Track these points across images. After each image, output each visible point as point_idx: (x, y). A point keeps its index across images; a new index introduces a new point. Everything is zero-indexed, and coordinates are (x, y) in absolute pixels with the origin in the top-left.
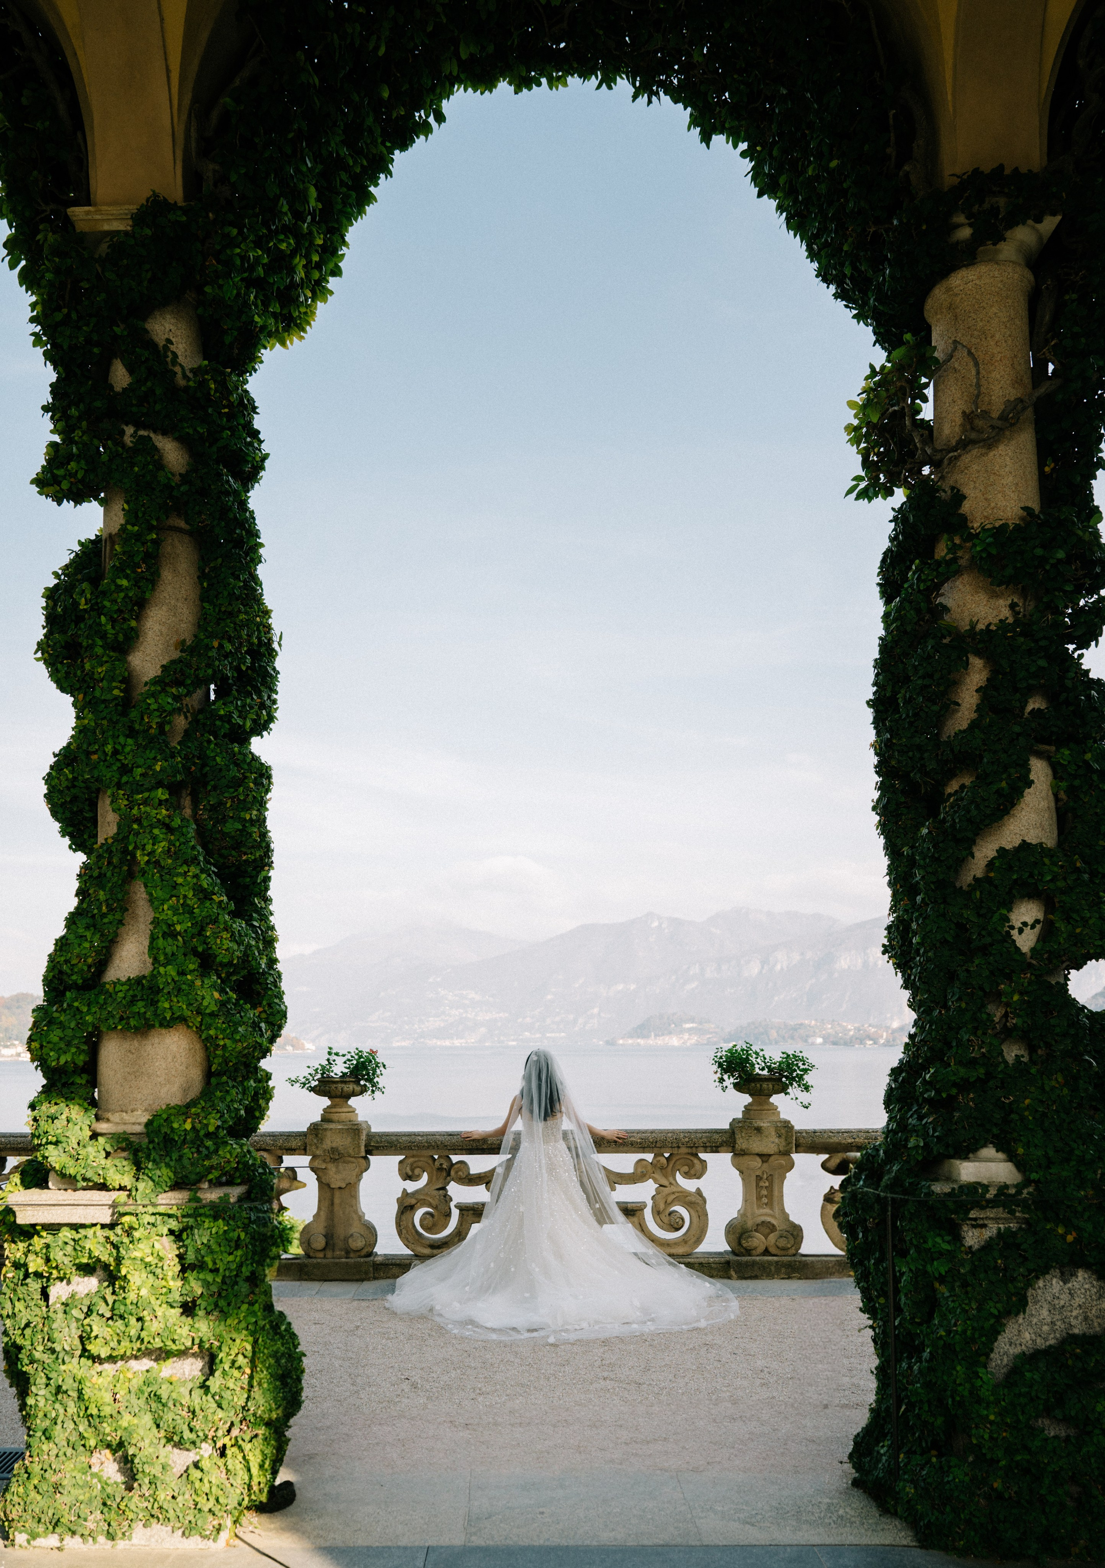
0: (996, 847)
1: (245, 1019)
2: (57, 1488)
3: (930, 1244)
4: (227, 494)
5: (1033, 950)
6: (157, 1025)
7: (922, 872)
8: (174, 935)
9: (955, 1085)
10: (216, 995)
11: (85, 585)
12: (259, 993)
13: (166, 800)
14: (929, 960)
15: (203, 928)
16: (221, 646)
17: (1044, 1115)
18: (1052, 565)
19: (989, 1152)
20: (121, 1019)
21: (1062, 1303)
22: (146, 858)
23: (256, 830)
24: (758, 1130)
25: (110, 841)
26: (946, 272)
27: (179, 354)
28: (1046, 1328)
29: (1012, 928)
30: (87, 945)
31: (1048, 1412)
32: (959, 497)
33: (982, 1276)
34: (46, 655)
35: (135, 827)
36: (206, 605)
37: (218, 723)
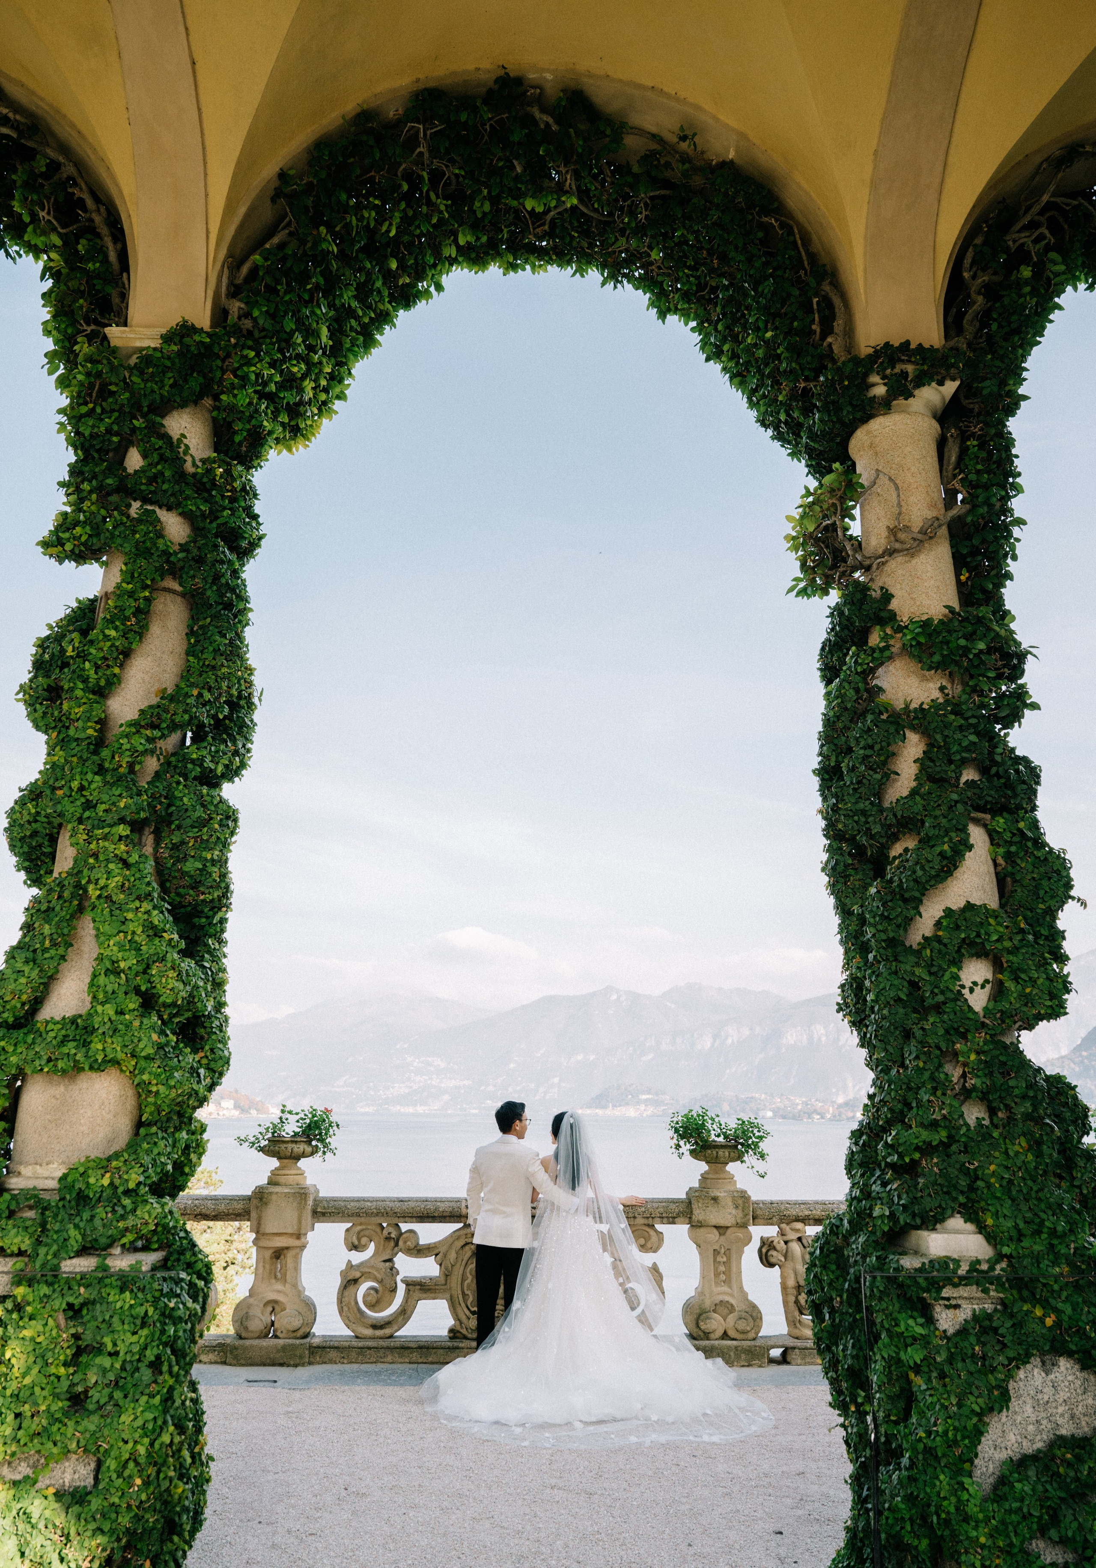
0: (942, 907)
1: (183, 1064)
3: (902, 1328)
4: (222, 562)
5: (986, 1009)
6: (87, 1067)
7: (873, 930)
8: (117, 972)
9: (917, 1148)
10: (155, 1037)
11: (76, 635)
12: (202, 1038)
13: (127, 836)
14: (883, 1019)
15: (148, 967)
16: (200, 695)
17: (1011, 1182)
18: (975, 655)
19: (957, 1222)
20: (49, 1060)
21: (1046, 1398)
22: (98, 892)
23: (216, 870)
24: (715, 1199)
25: (64, 875)
27: (191, 446)
28: (1031, 1429)
29: (963, 987)
30: (23, 980)
31: (1043, 1532)
32: (887, 597)
33: (960, 1365)
34: (27, 696)
35: (91, 861)
36: (191, 659)
37: (190, 766)
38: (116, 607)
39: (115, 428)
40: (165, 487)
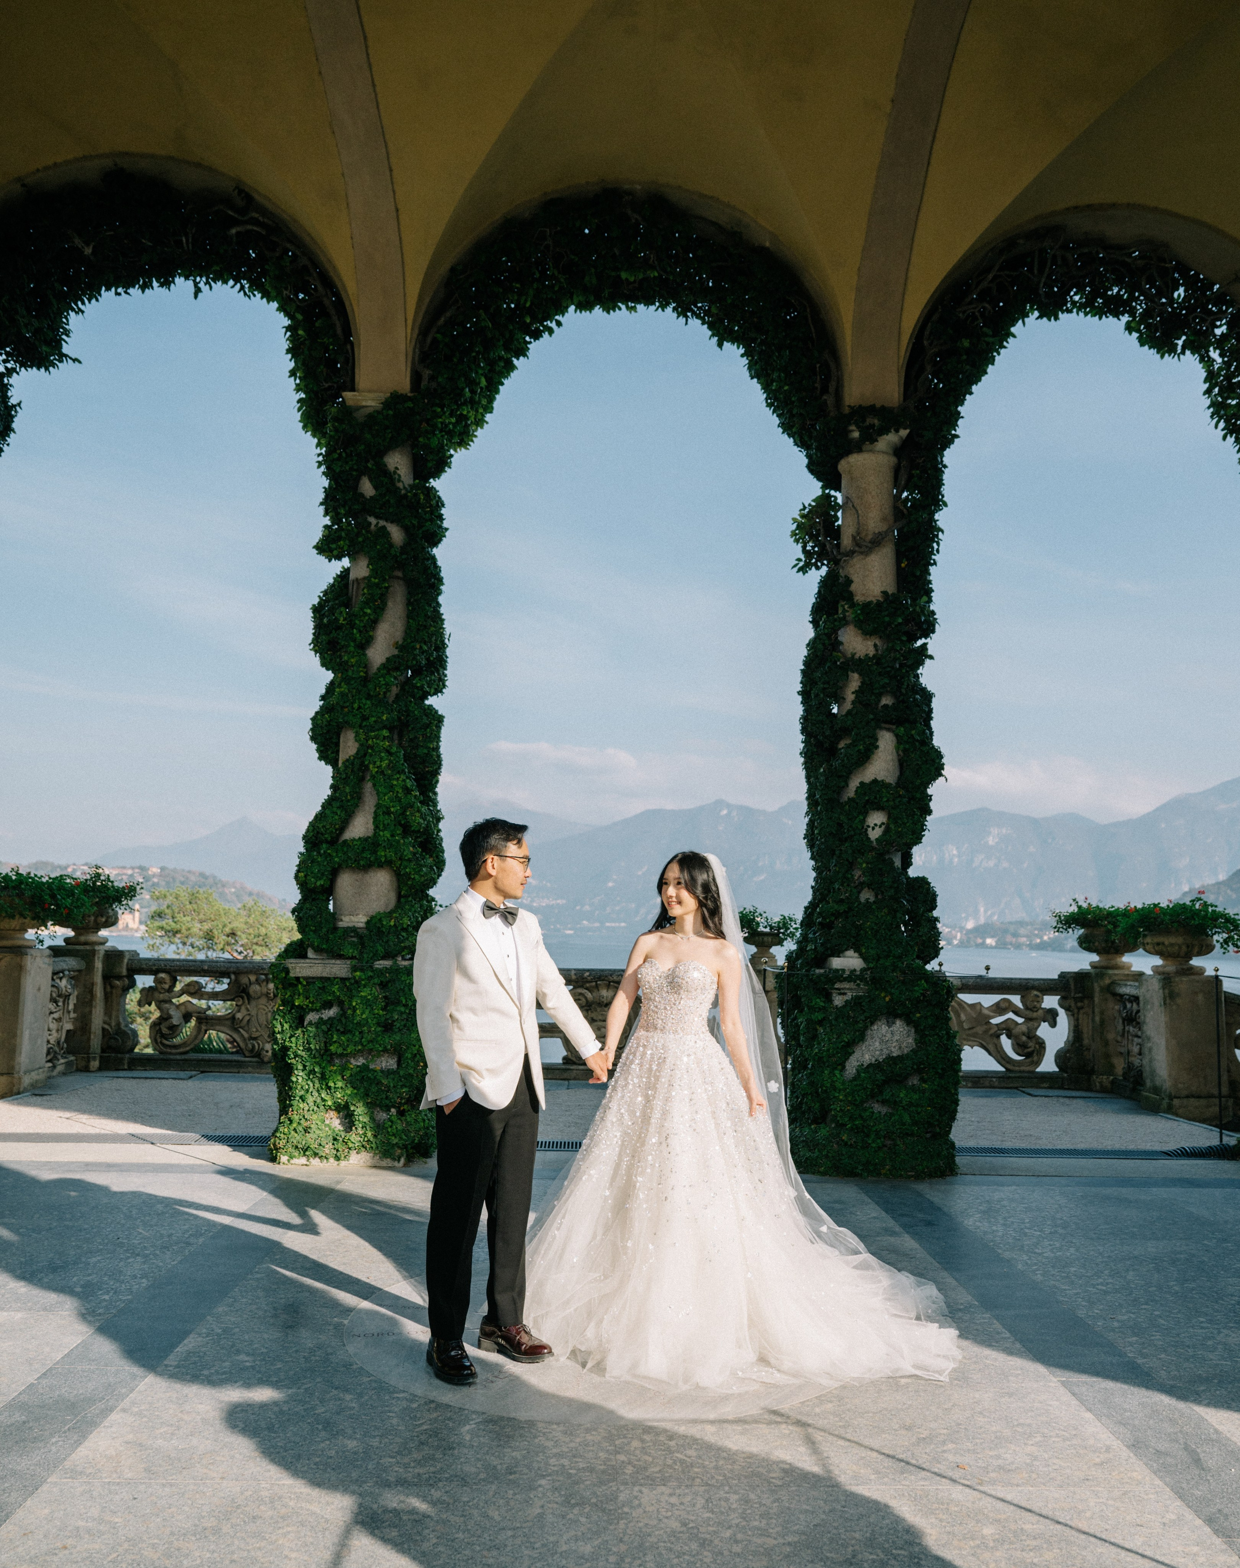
0: (859, 781)
1: (425, 863)
2: (306, 1130)
3: (814, 1003)
4: (428, 559)
5: (877, 839)
6: (374, 866)
7: (819, 794)
8: (388, 813)
9: (833, 914)
10: (411, 849)
11: (342, 609)
12: (433, 849)
13: (388, 736)
14: (822, 843)
15: (405, 811)
16: (421, 647)
17: (877, 931)
19: (850, 952)
20: (355, 861)
21: (887, 1038)
22: (375, 769)
25: (348, 760)
26: (848, 453)
27: (402, 476)
28: (877, 1053)
29: (869, 826)
30: (337, 817)
31: (873, 1096)
32: (849, 582)
33: (841, 1020)
34: (317, 648)
35: (370, 751)
36: (411, 621)
37: (416, 690)
38: (369, 594)
39: (355, 467)
40: (391, 510)
